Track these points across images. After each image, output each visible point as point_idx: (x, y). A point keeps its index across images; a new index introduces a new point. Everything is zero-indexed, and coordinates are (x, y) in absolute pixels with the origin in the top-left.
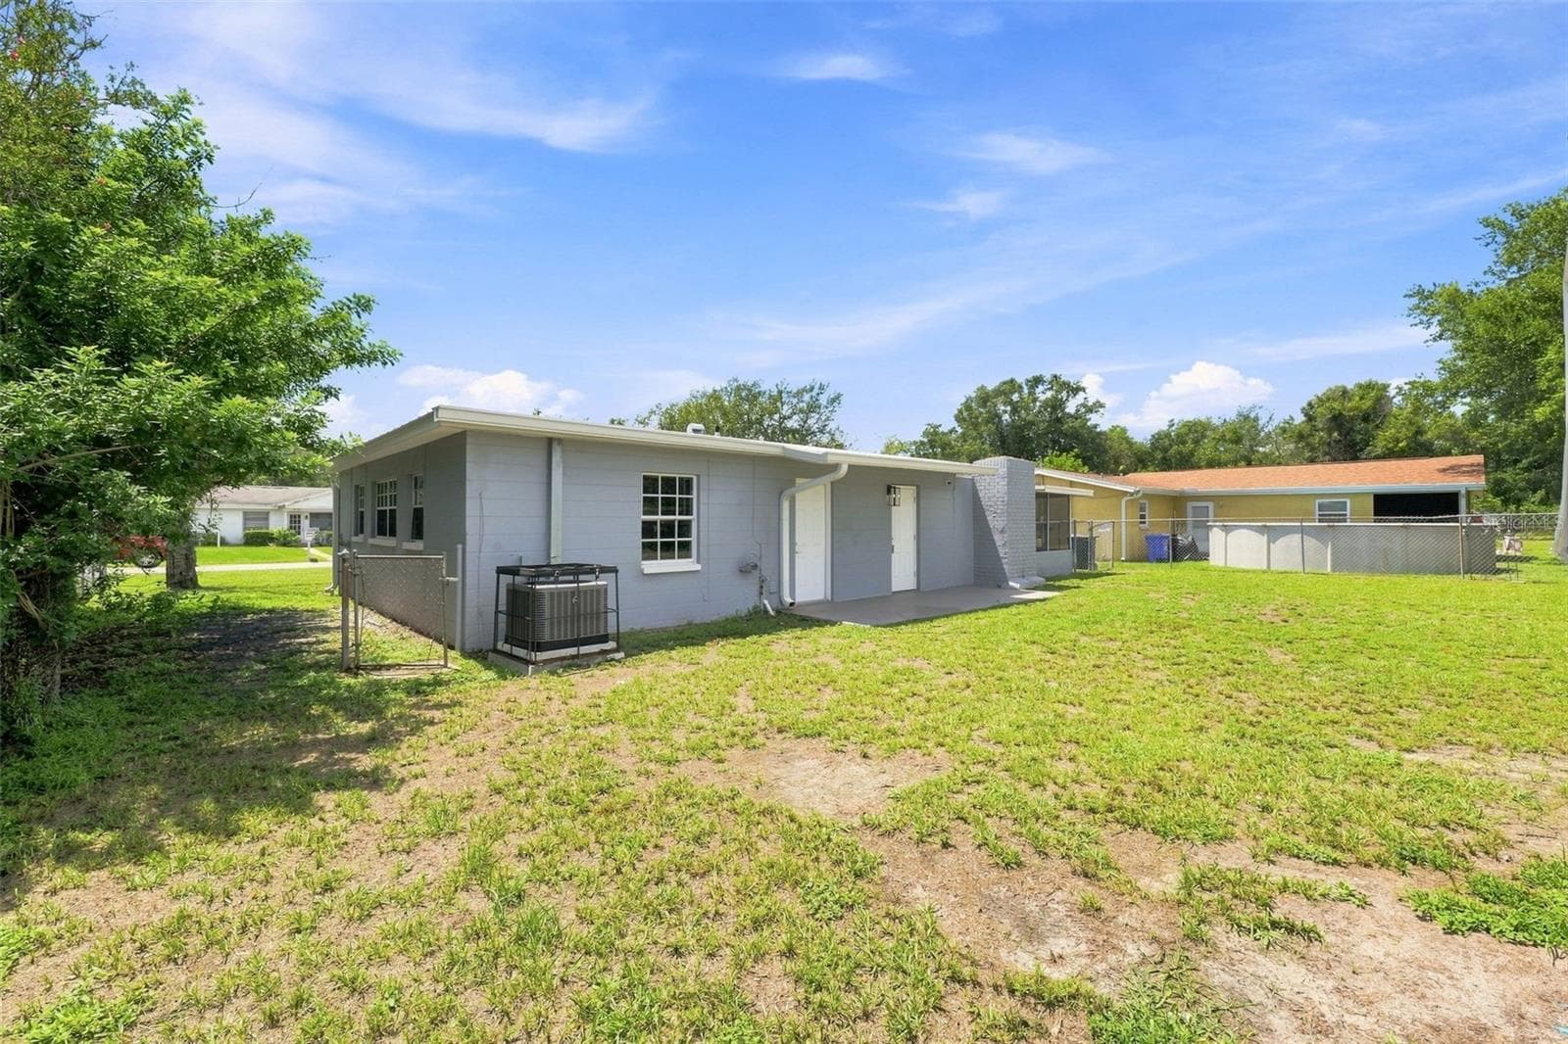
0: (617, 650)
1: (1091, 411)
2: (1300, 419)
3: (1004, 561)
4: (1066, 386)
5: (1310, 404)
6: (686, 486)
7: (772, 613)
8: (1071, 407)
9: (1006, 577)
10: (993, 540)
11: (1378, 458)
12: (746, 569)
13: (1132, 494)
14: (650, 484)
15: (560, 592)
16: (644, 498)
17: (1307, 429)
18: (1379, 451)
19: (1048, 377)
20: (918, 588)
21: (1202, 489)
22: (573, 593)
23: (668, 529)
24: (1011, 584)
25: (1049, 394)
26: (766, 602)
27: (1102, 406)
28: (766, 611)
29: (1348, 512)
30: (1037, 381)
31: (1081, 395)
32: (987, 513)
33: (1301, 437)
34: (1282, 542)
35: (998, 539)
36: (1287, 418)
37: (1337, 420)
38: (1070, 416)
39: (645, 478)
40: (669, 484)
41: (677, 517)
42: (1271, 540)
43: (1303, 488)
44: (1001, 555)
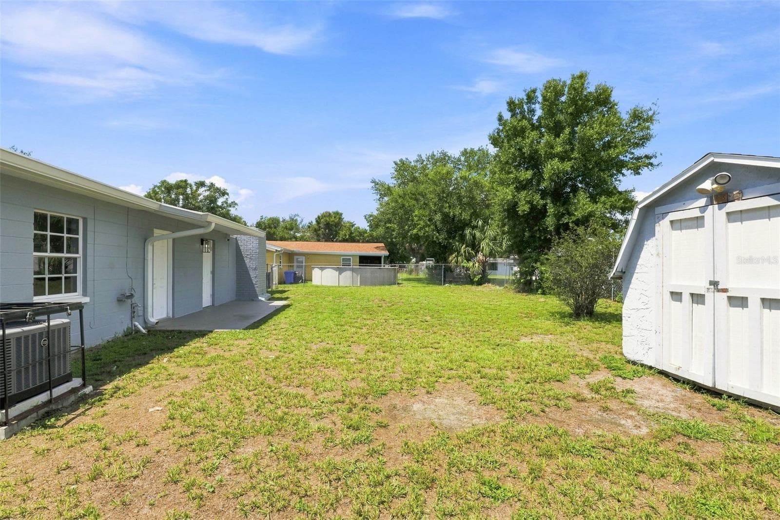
0: (84, 386)
1: (230, 206)
2: (314, 222)
3: (256, 286)
4: (218, 190)
5: (319, 217)
6: (72, 227)
7: (144, 331)
8: (220, 202)
9: (257, 295)
10: (249, 274)
11: (340, 241)
12: (123, 299)
13: (279, 251)
14: (40, 221)
15: (26, 336)
16: (35, 235)
17: (317, 227)
18: (340, 239)
19: (208, 182)
20: (213, 305)
21: (301, 250)
22: (41, 334)
23: (56, 266)
24: (260, 298)
25: (208, 193)
26: (137, 324)
27: (236, 204)
28: (138, 331)
29: (351, 262)
30: (202, 184)
31: (226, 196)
32: (245, 259)
33: (316, 230)
34: (344, 274)
35: (252, 274)
36: (310, 221)
37: (328, 225)
38: (218, 207)
39: (36, 216)
40: (57, 225)
41: (65, 255)
42: (340, 274)
43: (338, 252)
44: (254, 282)
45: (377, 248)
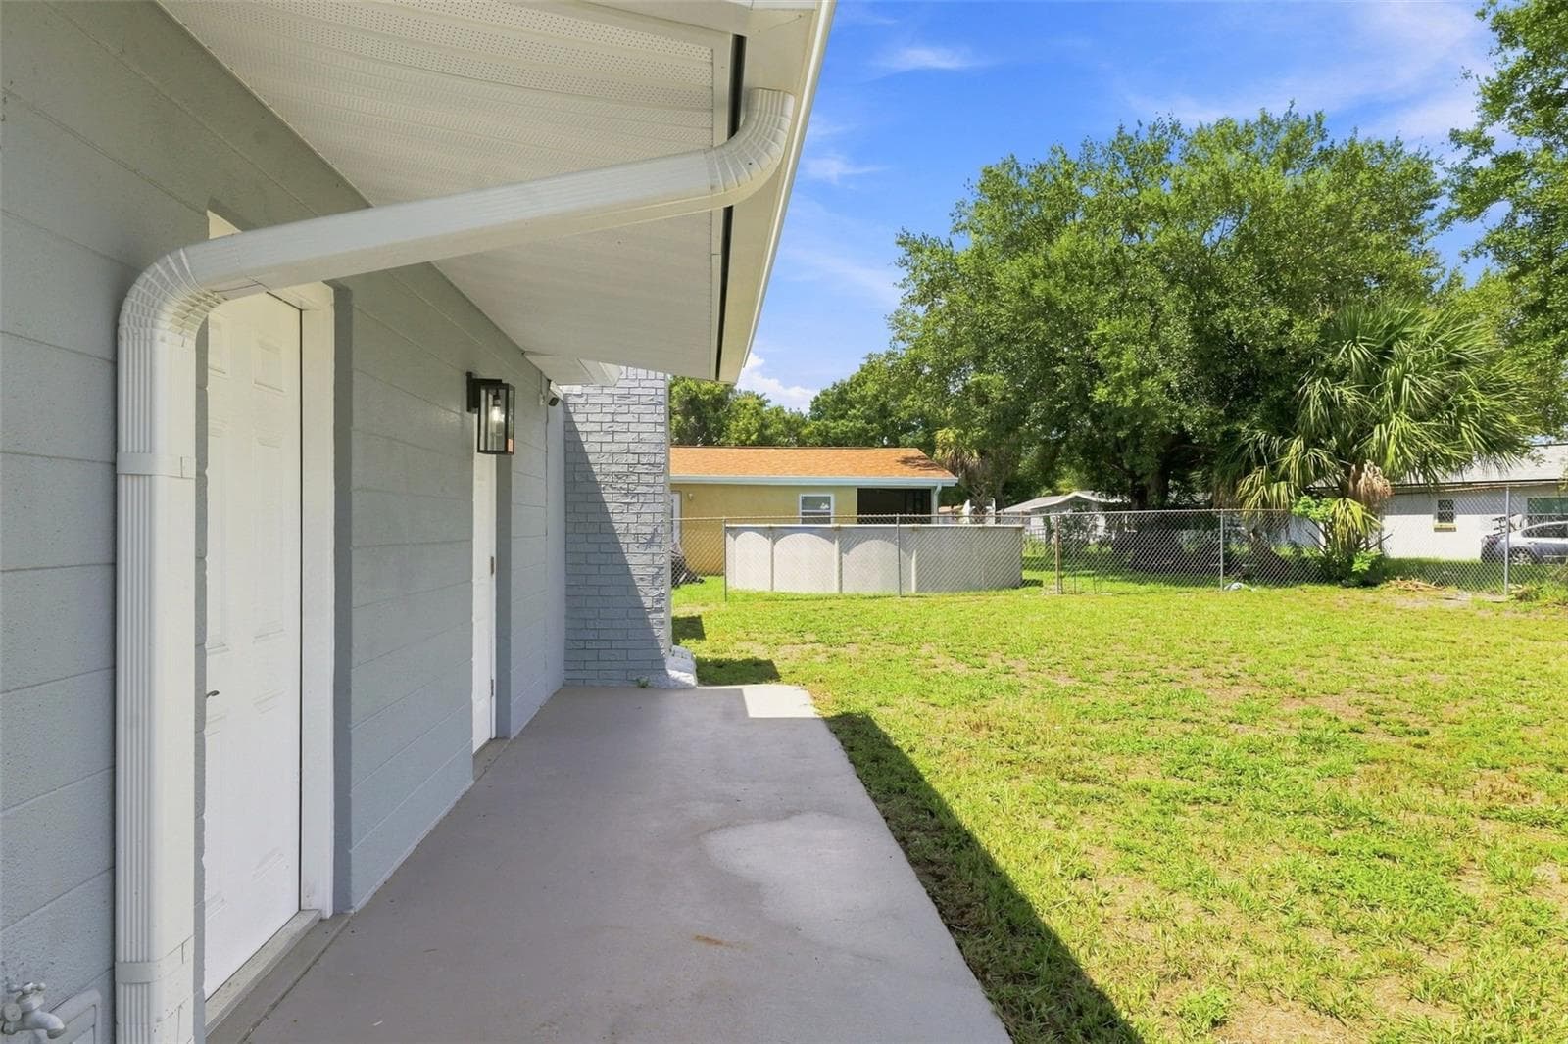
3: (653, 618)
10: (625, 565)
20: (502, 731)
24: (675, 674)
32: (607, 493)
34: (859, 551)
42: (844, 549)
43: (789, 477)
44: (648, 603)
45: (906, 461)
